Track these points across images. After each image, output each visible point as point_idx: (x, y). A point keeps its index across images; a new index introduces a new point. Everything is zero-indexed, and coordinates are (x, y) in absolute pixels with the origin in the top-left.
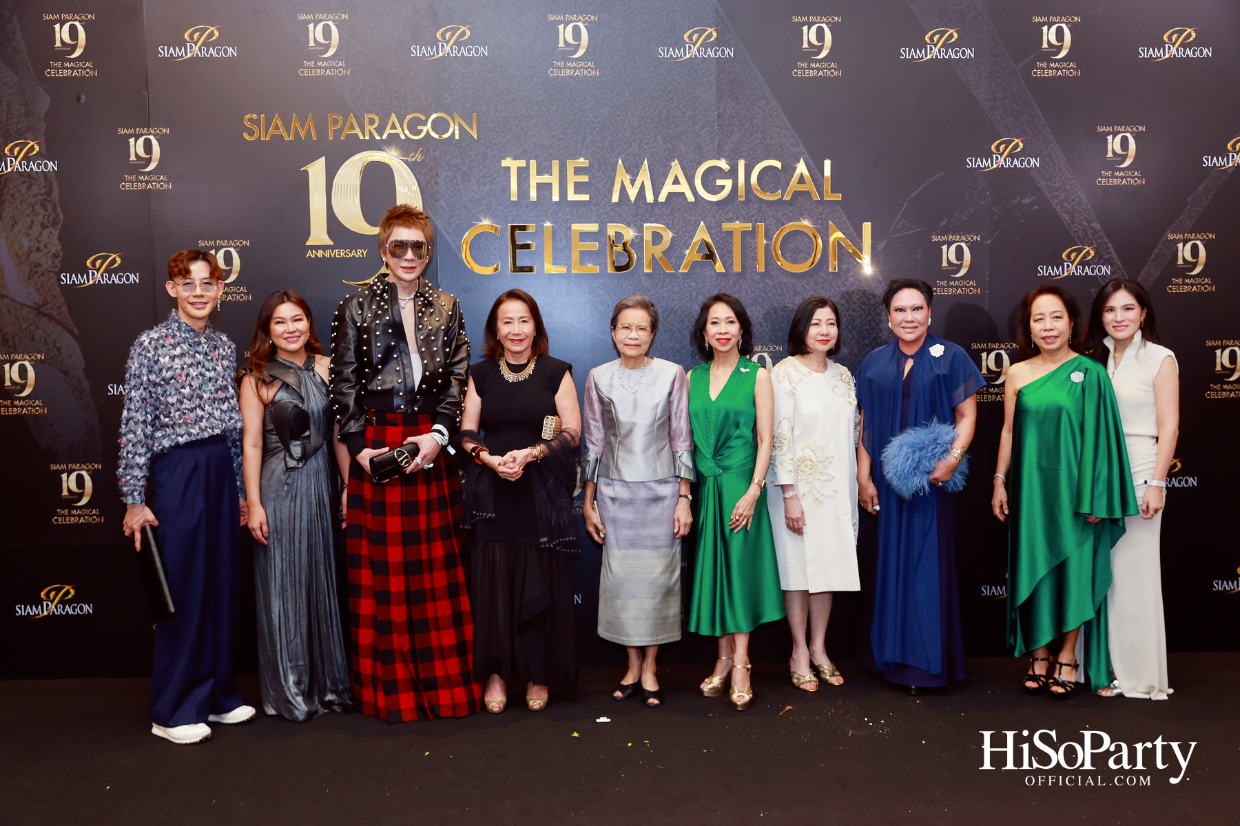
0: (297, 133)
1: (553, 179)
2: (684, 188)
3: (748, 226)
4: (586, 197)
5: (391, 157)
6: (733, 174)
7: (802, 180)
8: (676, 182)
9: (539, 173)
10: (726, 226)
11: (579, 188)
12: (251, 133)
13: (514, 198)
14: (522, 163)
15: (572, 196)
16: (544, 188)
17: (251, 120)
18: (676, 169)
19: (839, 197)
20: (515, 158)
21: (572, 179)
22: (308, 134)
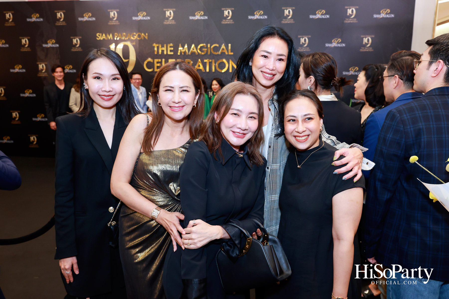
0: (108, 38)
1: (164, 49)
2: (195, 50)
3: (211, 61)
4: (172, 53)
5: (129, 44)
6: (207, 47)
7: (223, 49)
8: (193, 49)
9: (162, 47)
10: (205, 61)
11: (171, 51)
12: (98, 38)
13: (156, 53)
14: (158, 45)
15: (169, 53)
16: (163, 51)
17: (98, 35)
18: (193, 46)
19: (232, 53)
20: (156, 44)
21: (169, 49)
22: (111, 38)
